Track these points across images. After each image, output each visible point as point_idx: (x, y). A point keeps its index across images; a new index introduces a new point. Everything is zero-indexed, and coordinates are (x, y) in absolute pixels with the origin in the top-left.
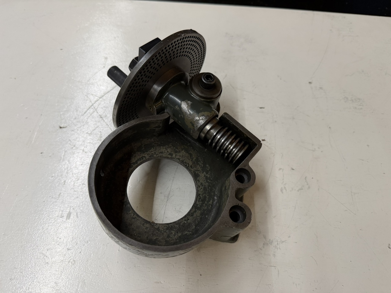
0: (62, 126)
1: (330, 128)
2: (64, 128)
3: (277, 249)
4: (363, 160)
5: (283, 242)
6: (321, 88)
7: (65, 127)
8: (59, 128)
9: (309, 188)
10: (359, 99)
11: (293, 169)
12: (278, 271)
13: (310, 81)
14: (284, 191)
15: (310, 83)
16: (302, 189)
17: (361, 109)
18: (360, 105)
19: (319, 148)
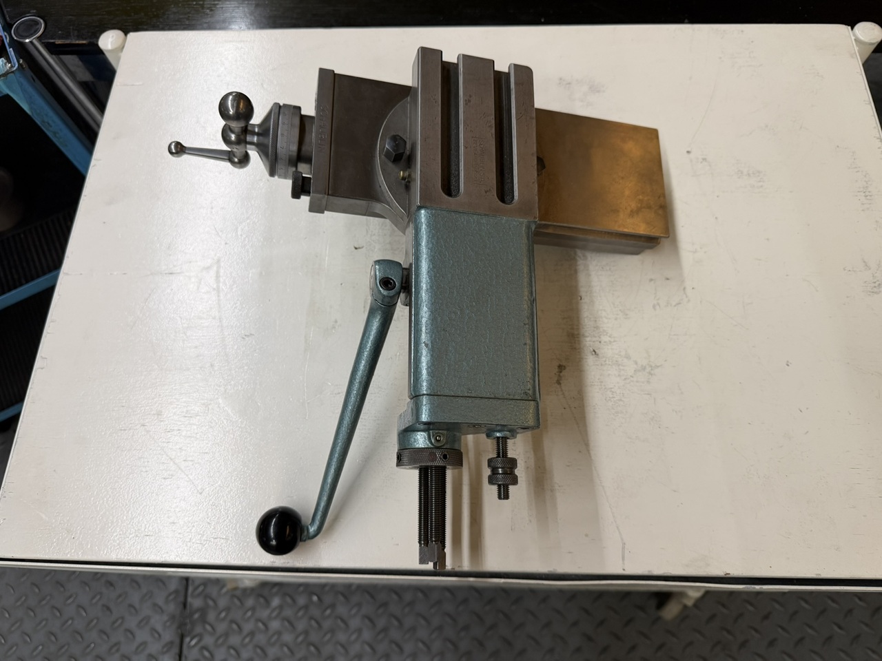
0: (357, 246)
1: (716, 218)
2: (359, 248)
3: (652, 375)
4: (760, 260)
5: (658, 367)
6: (704, 159)
7: (361, 246)
8: (354, 249)
9: (689, 301)
10: (759, 172)
11: (668, 279)
12: (655, 399)
13: (689, 149)
14: (657, 307)
15: (688, 152)
16: (680, 303)
17: (762, 186)
18: (760, 181)
19: (701, 248)
